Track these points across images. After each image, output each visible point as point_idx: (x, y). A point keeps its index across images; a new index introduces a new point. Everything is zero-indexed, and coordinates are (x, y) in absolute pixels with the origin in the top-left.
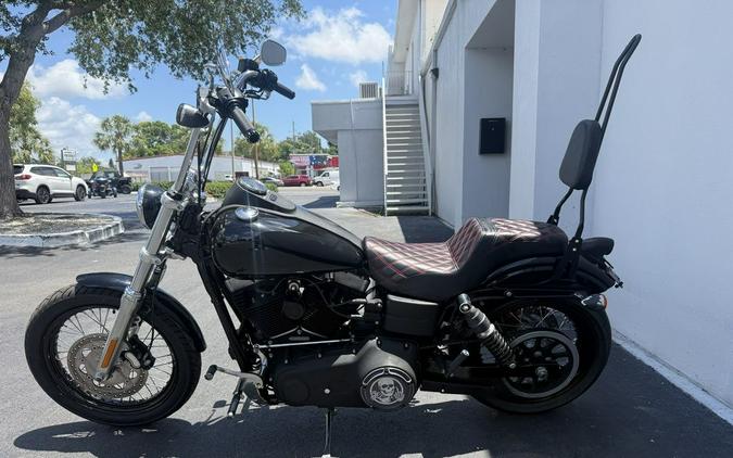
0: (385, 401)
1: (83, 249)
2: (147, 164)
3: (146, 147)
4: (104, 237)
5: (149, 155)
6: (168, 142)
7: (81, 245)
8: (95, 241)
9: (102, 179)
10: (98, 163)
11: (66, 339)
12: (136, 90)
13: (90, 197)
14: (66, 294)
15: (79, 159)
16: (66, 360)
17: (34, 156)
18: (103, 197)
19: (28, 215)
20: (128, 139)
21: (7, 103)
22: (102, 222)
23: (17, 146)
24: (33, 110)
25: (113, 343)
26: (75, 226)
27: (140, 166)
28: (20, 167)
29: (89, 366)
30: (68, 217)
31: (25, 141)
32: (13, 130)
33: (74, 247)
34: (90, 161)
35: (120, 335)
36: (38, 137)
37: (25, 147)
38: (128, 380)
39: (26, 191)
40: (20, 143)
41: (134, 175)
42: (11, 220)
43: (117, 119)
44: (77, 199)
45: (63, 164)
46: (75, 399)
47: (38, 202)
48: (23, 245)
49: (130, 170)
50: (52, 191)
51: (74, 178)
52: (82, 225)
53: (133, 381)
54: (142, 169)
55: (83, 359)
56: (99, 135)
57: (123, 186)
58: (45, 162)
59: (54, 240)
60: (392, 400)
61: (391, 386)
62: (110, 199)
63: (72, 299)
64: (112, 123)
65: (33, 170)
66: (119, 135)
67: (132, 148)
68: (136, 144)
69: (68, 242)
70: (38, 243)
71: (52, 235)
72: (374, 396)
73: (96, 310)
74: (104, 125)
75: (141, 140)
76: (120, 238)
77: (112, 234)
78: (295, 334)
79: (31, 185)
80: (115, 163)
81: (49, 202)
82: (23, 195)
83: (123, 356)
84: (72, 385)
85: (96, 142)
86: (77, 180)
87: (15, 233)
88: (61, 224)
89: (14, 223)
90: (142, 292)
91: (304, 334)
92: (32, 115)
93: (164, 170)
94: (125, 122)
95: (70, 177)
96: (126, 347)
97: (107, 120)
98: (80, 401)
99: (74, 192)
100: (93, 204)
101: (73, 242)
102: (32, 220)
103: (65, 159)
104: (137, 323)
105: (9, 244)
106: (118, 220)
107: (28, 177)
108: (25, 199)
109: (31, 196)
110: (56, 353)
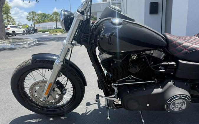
0: (176, 110)
1: (26, 48)
2: (41, 25)
3: (41, 20)
4: (32, 45)
5: (42, 22)
6: (47, 19)
7: (26, 47)
8: (30, 45)
9: (30, 29)
10: (28, 25)
11: (28, 82)
12: (38, 2)
13: (26, 34)
14: (28, 63)
15: (23, 24)
16: (29, 90)
17: (11, 23)
18: (30, 34)
19: (10, 39)
20: (36, 18)
21: (1, 5)
22: (31, 40)
23: (6, 21)
24: (9, 10)
25: (50, 85)
26: (24, 41)
27: (39, 26)
28: (7, 26)
29: (39, 94)
30: (21, 39)
31: (8, 19)
32: (4, 16)
33: (23, 47)
34: (26, 25)
35: (53, 81)
36: (11, 18)
37: (8, 21)
38: (55, 99)
39: (9, 33)
40: (6, 20)
41: (38, 28)
42: (5, 40)
43: (33, 12)
44: (23, 35)
45: (19, 25)
46: (33, 106)
47: (12, 36)
48: (9, 47)
49: (37, 26)
50: (16, 33)
51: (22, 29)
52: (26, 41)
53: (57, 99)
54: (40, 26)
55: (36, 91)
56: (28, 17)
57: (35, 31)
58: (14, 25)
59: (18, 45)
60: (179, 109)
61: (181, 103)
62: (32, 35)
63: (30, 65)
64: (31, 13)
65: (10, 27)
66: (33, 17)
67: (37, 20)
68: (38, 19)
69: (22, 46)
70: (13, 47)
71: (17, 44)
72: (172, 107)
73: (41, 70)
74: (29, 14)
75: (39, 18)
76: (37, 45)
77: (35, 44)
78: (129, 79)
79: (10, 31)
80: (32, 25)
81: (16, 36)
82: (8, 34)
83: (54, 90)
84: (31, 101)
85: (27, 19)
86: (23, 29)
87: (7, 44)
88: (19, 41)
89: (6, 41)
90: (63, 62)
91: (132, 78)
92: (9, 11)
93: (46, 26)
94: (35, 13)
95: (21, 29)
96: (55, 86)
97: (30, 13)
98: (35, 107)
99: (22, 33)
100: (28, 36)
101: (23, 46)
102: (11, 40)
103: (19, 24)
104: (60, 75)
105: (5, 47)
106: (36, 39)
107: (9, 29)
108: (9, 35)
109: (10, 34)
110: (24, 88)
